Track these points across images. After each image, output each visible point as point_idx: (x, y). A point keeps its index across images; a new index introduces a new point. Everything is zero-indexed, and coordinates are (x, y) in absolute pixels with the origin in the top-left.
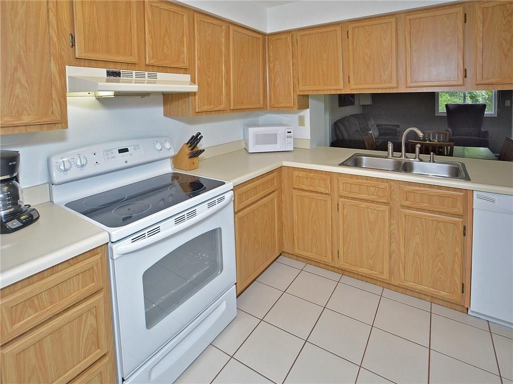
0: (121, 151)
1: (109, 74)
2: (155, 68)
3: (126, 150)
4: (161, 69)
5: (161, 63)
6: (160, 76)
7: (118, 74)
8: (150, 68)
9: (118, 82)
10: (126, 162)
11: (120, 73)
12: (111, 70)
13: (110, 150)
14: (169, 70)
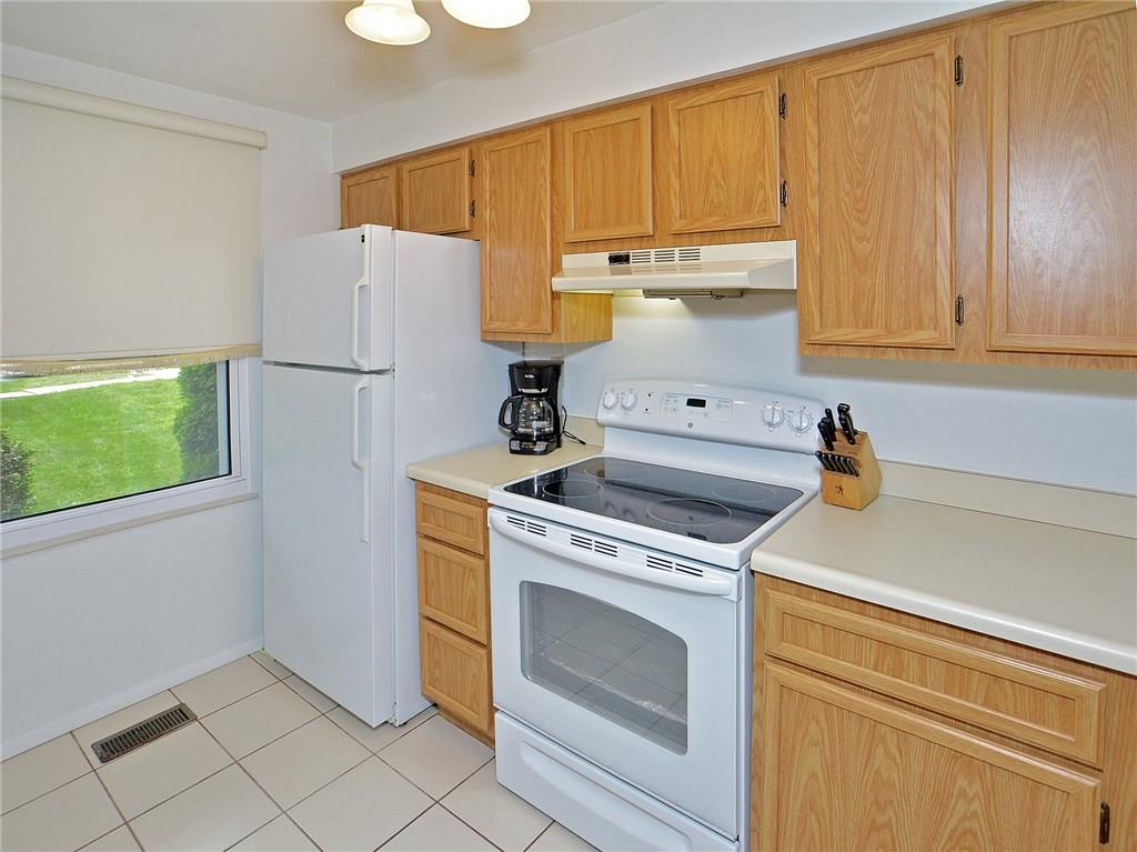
0: (692, 402)
1: (614, 259)
2: (696, 238)
3: (701, 403)
4: (708, 237)
5: (699, 226)
6: (708, 252)
7: (625, 259)
8: (685, 239)
9: (629, 272)
10: (690, 425)
11: (628, 256)
12: (616, 253)
13: (675, 395)
14: (729, 237)
